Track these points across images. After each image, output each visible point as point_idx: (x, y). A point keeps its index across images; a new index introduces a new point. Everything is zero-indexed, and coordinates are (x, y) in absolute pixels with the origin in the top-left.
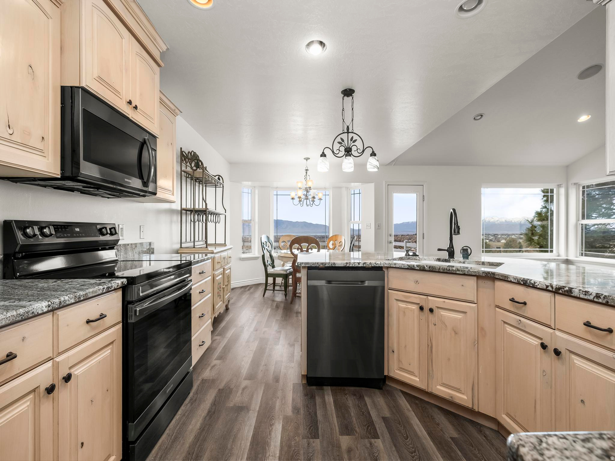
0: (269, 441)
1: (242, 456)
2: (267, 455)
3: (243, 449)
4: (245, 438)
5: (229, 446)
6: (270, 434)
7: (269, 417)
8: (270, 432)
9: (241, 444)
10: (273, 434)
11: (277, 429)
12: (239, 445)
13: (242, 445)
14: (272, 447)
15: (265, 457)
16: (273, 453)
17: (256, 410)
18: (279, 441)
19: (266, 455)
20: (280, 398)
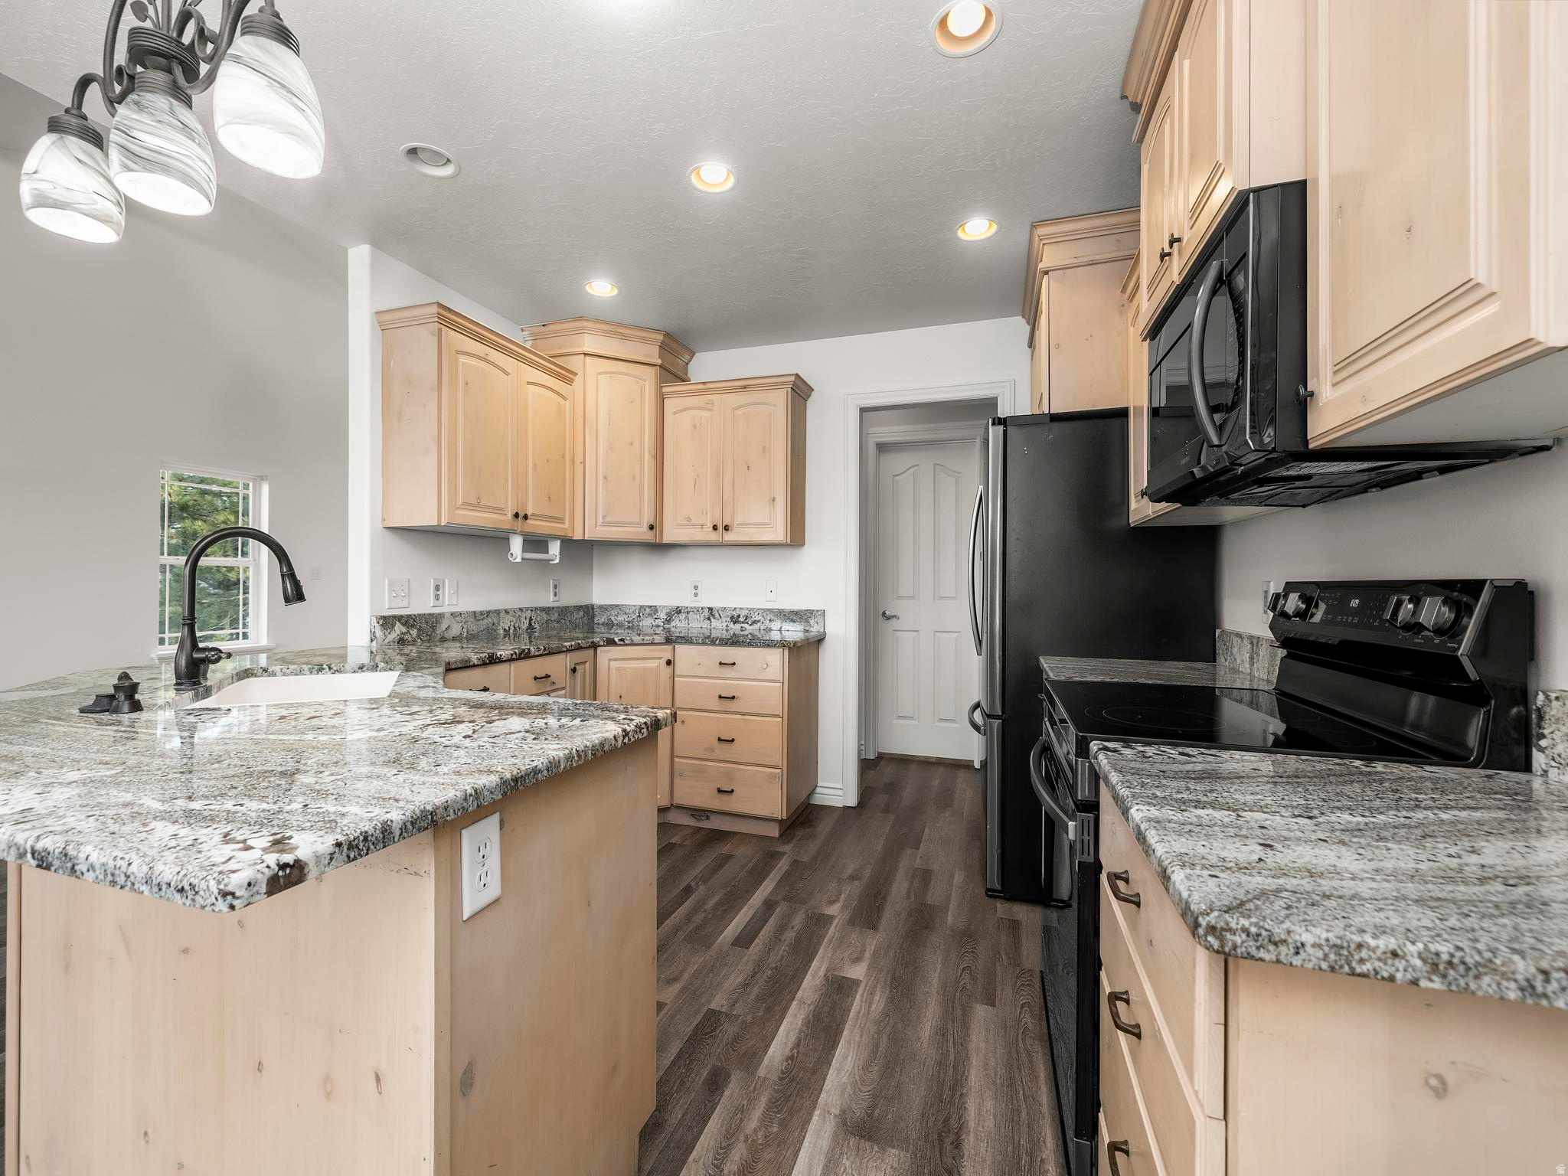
0: (805, 1028)
1: (858, 1016)
2: (812, 1007)
3: (857, 1026)
4: (853, 1045)
5: (884, 1039)
6: (799, 1040)
7: (792, 1080)
8: (797, 1045)
9: (861, 1036)
10: (793, 1038)
11: (782, 1046)
12: (865, 1036)
13: (858, 1035)
14: (801, 1016)
15: (817, 1005)
16: (802, 1006)
17: (820, 1115)
18: (785, 1022)
19: (816, 1008)
20: (742, 1138)
